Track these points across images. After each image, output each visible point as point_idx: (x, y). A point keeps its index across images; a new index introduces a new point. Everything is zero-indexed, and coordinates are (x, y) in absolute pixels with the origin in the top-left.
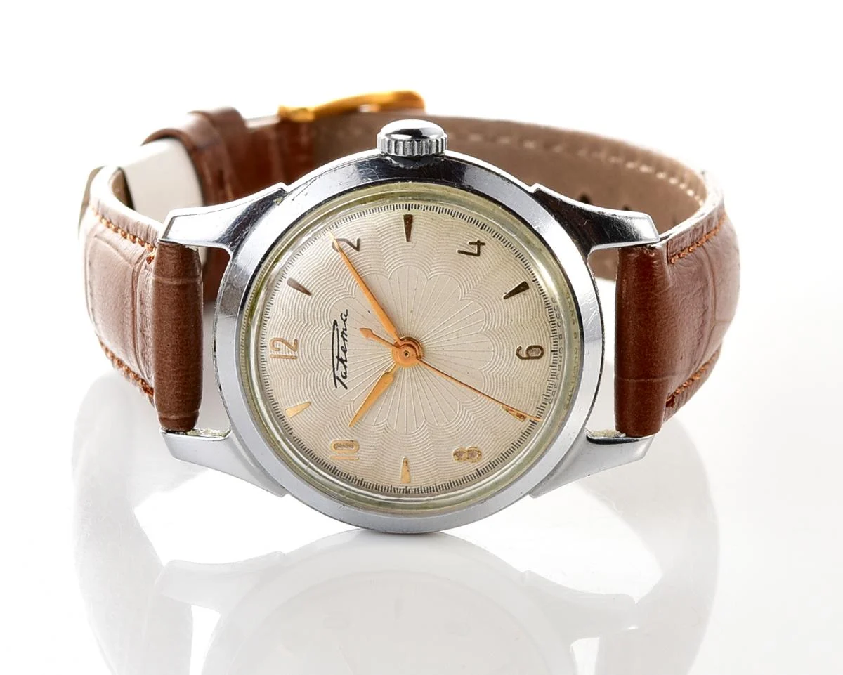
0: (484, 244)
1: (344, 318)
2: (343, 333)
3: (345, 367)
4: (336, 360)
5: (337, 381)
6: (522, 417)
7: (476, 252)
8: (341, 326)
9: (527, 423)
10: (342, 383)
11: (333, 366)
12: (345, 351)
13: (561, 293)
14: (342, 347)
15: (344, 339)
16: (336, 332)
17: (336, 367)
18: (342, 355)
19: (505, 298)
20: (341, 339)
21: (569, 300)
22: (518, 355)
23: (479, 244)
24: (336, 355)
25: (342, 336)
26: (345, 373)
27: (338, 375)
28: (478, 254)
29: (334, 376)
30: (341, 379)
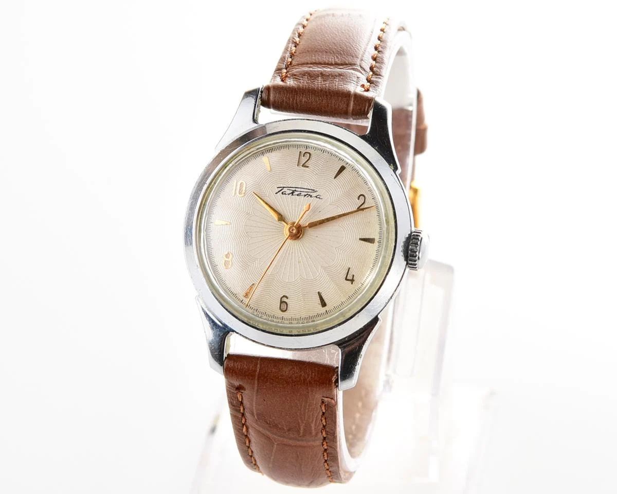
0: (352, 283)
1: (318, 197)
2: (310, 195)
3: (289, 194)
4: (294, 189)
5: (281, 189)
6: (246, 295)
7: (348, 278)
8: (314, 194)
9: (242, 298)
10: (279, 192)
11: (290, 187)
12: (298, 195)
13: (317, 325)
14: (301, 194)
15: (305, 195)
16: (310, 191)
17: (290, 189)
18: (296, 193)
19: (319, 293)
20: (306, 193)
21: (312, 330)
22: (284, 296)
23: (352, 281)
24: (297, 189)
25: (307, 194)
26: (285, 194)
27: (285, 190)
28: (346, 279)
29: (284, 187)
30: (282, 191)
